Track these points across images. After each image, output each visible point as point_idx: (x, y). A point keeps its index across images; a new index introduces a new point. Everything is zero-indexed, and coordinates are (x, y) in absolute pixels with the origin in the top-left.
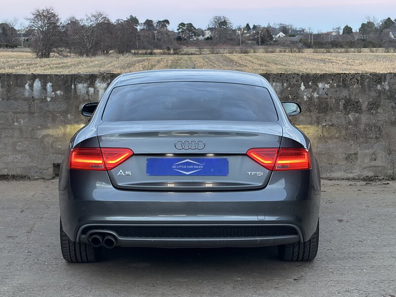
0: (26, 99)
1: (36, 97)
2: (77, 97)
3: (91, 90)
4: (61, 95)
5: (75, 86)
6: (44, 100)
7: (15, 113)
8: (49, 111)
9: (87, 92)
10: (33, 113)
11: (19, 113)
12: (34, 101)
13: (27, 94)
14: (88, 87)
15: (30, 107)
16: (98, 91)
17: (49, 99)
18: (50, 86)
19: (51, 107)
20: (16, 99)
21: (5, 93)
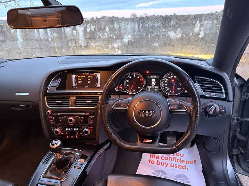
0: (36, 40)
1: (42, 38)
2: (66, 37)
3: (74, 32)
4: (56, 36)
5: (64, 30)
6: (47, 40)
7: (32, 49)
8: (51, 47)
9: (72, 34)
10: (42, 49)
11: (34, 49)
12: (41, 41)
13: (37, 36)
14: (72, 30)
15: (40, 45)
16: (79, 33)
17: (50, 40)
18: (49, 30)
19: (52, 45)
20: (31, 40)
21: (24, 36)
